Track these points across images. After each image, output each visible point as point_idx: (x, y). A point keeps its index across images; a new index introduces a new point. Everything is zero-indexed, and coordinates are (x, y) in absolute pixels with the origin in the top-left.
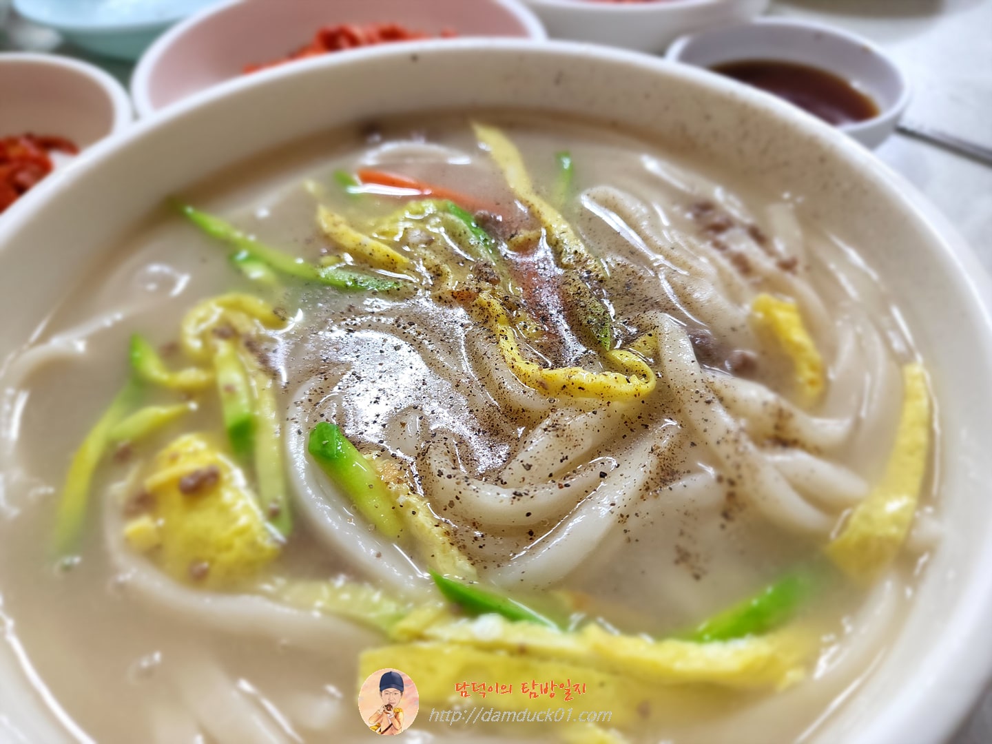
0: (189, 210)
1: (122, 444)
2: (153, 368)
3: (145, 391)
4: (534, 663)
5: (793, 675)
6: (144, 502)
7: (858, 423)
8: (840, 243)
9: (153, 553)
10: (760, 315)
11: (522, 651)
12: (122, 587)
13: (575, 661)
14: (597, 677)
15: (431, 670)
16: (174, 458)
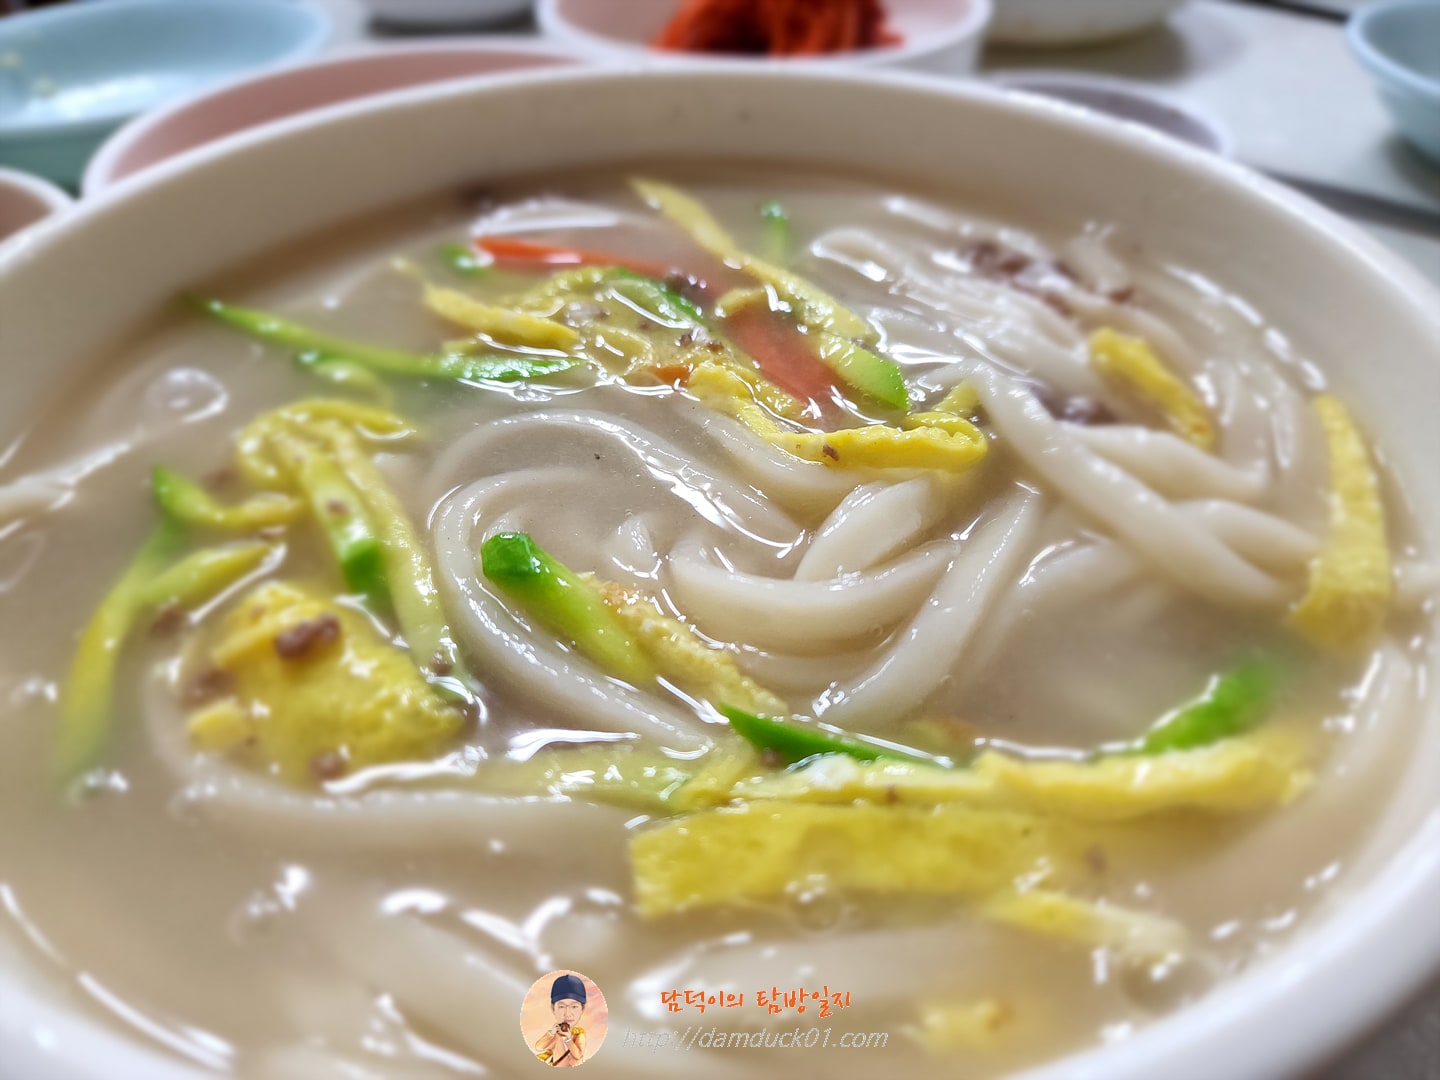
0: (217, 306)
1: (163, 607)
2: (197, 504)
3: (188, 535)
4: (914, 814)
5: (1299, 781)
6: (214, 682)
7: (1275, 469)
8: (1179, 272)
9: (245, 752)
10: (1103, 358)
11: (892, 797)
12: (196, 809)
13: (975, 803)
14: (1018, 821)
15: (754, 845)
16: (257, 614)
